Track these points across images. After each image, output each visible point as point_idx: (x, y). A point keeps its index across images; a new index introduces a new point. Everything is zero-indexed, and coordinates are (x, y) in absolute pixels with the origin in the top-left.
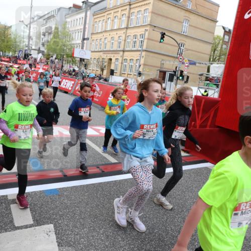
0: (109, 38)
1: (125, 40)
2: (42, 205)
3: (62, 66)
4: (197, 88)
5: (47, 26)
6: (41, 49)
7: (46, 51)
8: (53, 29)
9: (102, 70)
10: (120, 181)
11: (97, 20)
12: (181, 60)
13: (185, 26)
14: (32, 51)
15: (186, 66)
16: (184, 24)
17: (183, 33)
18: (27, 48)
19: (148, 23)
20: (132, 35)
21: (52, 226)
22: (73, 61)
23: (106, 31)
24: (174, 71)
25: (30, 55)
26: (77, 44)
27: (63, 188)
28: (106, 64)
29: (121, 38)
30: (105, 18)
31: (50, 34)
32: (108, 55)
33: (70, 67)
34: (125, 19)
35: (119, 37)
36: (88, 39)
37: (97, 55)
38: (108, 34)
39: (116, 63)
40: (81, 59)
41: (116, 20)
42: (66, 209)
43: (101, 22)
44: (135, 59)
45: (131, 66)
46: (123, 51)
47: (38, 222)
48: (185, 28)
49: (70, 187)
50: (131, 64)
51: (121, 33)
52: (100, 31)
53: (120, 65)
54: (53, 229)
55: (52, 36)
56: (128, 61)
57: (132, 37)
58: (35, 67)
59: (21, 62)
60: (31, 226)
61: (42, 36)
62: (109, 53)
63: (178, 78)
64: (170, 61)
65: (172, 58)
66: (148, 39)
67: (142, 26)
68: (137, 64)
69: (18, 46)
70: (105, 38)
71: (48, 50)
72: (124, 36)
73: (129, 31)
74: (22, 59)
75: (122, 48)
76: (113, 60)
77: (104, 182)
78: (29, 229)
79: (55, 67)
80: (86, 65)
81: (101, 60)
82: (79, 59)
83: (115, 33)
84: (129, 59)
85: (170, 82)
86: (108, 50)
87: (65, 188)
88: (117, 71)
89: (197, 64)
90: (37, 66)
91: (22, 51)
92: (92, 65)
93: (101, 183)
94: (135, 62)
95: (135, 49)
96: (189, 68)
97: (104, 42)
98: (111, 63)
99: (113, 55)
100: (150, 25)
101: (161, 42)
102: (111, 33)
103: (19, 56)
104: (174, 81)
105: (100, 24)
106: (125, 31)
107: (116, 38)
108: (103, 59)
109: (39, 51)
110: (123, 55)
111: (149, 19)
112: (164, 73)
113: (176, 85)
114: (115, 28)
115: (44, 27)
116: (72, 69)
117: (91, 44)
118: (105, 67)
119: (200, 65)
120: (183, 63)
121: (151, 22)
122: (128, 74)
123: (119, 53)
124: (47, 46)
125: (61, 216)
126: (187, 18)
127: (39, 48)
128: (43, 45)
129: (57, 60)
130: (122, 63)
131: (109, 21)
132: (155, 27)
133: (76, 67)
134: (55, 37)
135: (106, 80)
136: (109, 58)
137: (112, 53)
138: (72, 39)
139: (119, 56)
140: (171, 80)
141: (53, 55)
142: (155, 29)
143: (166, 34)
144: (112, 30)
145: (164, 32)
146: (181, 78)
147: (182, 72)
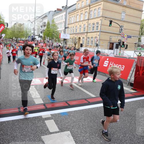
0: (78, 26)
1: (88, 27)
2: (61, 121)
3: (53, 44)
4: (134, 52)
5: (43, 22)
6: (40, 35)
7: (43, 36)
8: (46, 23)
9: (75, 44)
10: (100, 107)
11: (71, 16)
12: (122, 36)
13: (123, 15)
14: (36, 36)
15: (126, 39)
16: (122, 14)
17: (122, 20)
18: (33, 35)
19: (101, 15)
20: (92, 23)
21: (69, 132)
22: (58, 40)
23: (76, 22)
24: (118, 43)
25: (35, 38)
26: (60, 31)
27: (69, 112)
28: (77, 41)
29: (85, 25)
30: (75, 15)
31: (45, 26)
32: (78, 36)
33: (57, 44)
34: (87, 14)
35: (84, 25)
36: (68, 28)
37: (72, 36)
38: (77, 24)
39: (83, 40)
40: (64, 39)
41: (82, 16)
42: (74, 123)
43: (73, 17)
44: (94, 37)
45: (92, 41)
46: (87, 33)
47: (61, 130)
48: (123, 16)
49: (73, 111)
50: (92, 40)
51: (85, 22)
52: (73, 22)
53: (85, 41)
54: (70, 133)
55: (46, 27)
56: (90, 38)
57: (92, 25)
58: (38, 45)
59: (30, 43)
60: (58, 132)
61: (41, 28)
62: (78, 35)
63: (121, 46)
64: (115, 37)
65: (116, 35)
66: (101, 25)
67: (97, 17)
68: (96, 40)
69: (28, 34)
70: (76, 26)
71: (44, 35)
72: (87, 24)
73: (90, 21)
74: (30, 41)
75: (86, 31)
76: (81, 38)
77: (91, 108)
78: (57, 134)
79: (50, 44)
80: (66, 42)
81: (74, 39)
82: (63, 39)
83: (81, 23)
84: (90, 37)
85: (116, 49)
86: (78, 33)
87: (70, 111)
88: (84, 45)
89: (132, 37)
90: (39, 45)
91: (30, 37)
92: (69, 42)
93: (90, 109)
94: (94, 38)
95: (94, 31)
96: (128, 40)
97: (75, 28)
98: (80, 40)
99: (81, 35)
100: (102, 16)
101: (110, 26)
102: (79, 23)
103: (29, 40)
104: (119, 48)
105: (73, 19)
106: (87, 21)
107: (82, 25)
108: (75, 38)
109: (39, 36)
110: (87, 35)
111: (101, 13)
112: (113, 44)
113: (120, 50)
114: (82, 20)
115: (41, 23)
116: (58, 45)
117: (68, 30)
118: (77, 43)
119: (134, 37)
120: (124, 37)
121: (102, 15)
122: (90, 46)
123: (84, 34)
124: (44, 33)
125: (73, 127)
126: (124, 11)
127: (39, 34)
128: (41, 32)
129: (50, 41)
130: (86, 40)
131: (78, 16)
132: (106, 17)
133: (60, 43)
134: (48, 28)
135: (78, 50)
136: (79, 37)
137: (80, 35)
138: (58, 28)
139: (84, 36)
140: (117, 47)
141: (48, 37)
142: (106, 19)
143: (113, 21)
144: (80, 21)
145: (111, 20)
146: (123, 46)
147: (123, 42)
